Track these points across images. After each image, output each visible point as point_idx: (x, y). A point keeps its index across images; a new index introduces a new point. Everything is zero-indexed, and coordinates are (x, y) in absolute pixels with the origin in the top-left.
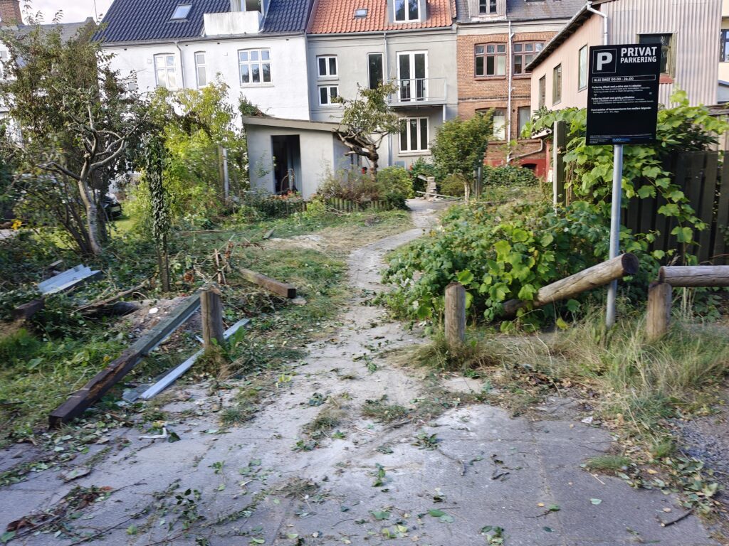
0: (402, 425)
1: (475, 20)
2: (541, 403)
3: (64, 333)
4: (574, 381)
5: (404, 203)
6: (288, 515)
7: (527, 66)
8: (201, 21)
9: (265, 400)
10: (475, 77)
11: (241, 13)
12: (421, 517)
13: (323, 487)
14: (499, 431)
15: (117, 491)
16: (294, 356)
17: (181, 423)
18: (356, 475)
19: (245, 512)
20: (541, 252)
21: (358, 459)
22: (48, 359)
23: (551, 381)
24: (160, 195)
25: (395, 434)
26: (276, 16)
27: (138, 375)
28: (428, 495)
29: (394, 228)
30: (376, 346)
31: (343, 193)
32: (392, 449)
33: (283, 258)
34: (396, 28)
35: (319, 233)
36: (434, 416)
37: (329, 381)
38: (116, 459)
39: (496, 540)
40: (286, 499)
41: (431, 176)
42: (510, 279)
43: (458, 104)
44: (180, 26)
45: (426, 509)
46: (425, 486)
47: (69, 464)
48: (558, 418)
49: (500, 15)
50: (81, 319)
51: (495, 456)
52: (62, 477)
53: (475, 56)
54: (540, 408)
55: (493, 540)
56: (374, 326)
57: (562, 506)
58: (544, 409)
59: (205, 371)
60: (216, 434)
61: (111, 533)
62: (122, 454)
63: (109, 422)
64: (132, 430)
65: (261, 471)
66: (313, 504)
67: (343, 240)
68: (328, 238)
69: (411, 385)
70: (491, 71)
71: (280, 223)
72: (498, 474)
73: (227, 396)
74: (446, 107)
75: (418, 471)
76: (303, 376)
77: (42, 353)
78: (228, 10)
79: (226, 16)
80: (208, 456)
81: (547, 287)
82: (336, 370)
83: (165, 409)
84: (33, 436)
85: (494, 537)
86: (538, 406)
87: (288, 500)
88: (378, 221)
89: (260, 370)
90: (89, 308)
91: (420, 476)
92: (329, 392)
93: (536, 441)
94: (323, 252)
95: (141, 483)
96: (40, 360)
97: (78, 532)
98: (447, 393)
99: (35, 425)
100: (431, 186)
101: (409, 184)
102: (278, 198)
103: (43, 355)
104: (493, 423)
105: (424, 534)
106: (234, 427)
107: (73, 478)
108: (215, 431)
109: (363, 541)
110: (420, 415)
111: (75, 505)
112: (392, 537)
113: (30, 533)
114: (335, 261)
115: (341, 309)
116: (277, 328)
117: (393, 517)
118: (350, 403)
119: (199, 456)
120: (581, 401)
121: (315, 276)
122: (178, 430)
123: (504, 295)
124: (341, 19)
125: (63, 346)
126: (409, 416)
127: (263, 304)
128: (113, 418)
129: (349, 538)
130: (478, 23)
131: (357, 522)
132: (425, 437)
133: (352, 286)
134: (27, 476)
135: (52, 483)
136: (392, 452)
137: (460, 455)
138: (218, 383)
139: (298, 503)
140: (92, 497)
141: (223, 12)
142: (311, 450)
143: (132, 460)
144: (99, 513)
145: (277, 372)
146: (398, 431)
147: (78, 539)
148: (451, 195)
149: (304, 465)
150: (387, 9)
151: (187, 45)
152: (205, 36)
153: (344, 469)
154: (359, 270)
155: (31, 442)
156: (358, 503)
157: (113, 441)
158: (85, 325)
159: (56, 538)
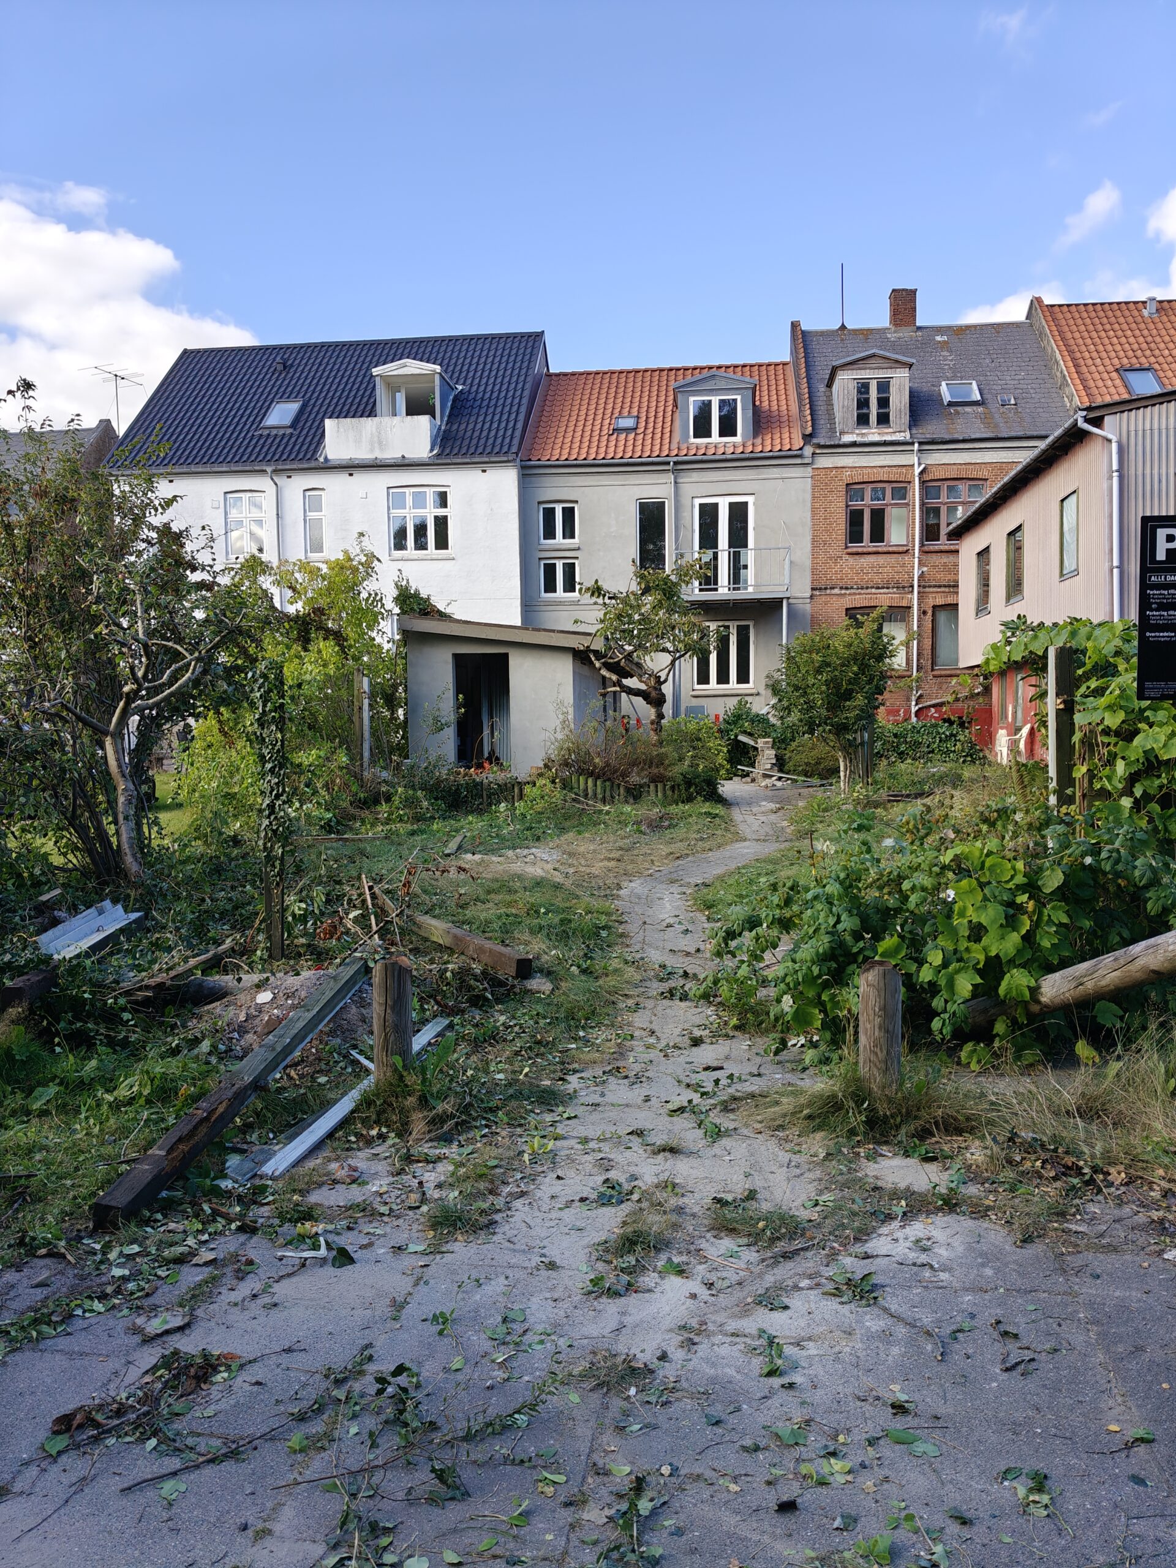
0: (796, 1252)
1: (847, 438)
2: (1074, 1215)
3: (94, 1038)
4: (1132, 1171)
5: (715, 789)
6: (601, 1427)
7: (951, 527)
8: (320, 431)
9: (507, 1190)
10: (847, 547)
11: (396, 419)
12: (872, 1442)
13: (661, 1373)
14: (997, 1271)
15: (250, 1362)
16: (549, 1099)
17: (349, 1228)
18: (724, 1350)
19: (516, 1416)
20: (1041, 905)
21: (720, 1318)
22: (67, 1088)
23: (1086, 1170)
24: (280, 769)
25: (785, 1271)
26: (463, 427)
27: (247, 1128)
28: (878, 1398)
29: (702, 839)
30: (709, 1087)
31: (595, 767)
32: (786, 1301)
33: (492, 896)
34: (693, 452)
35: (551, 845)
36: (858, 1236)
37: (628, 1153)
38: (235, 1296)
39: (1036, 1498)
40: (591, 1394)
41: (764, 737)
42: (982, 957)
43: (812, 597)
44: (278, 440)
45: (879, 1428)
46: (868, 1381)
47: (146, 1302)
48: (1113, 1249)
49: (897, 431)
50: (124, 1009)
51: (998, 1322)
52: (137, 1330)
53: (847, 506)
54: (1074, 1227)
55: (1031, 1498)
56: (696, 1042)
57: (1159, 1434)
58: (1080, 1229)
59: (378, 1122)
60: (424, 1253)
61: (255, 1448)
62: (245, 1288)
63: (209, 1222)
64: (255, 1239)
65: (530, 1333)
66: (648, 1406)
67: (602, 860)
68: (571, 854)
69: (798, 1171)
70: (878, 534)
71: (472, 824)
72: (1012, 1361)
73: (431, 1177)
74: (789, 604)
75: (848, 1349)
76: (572, 1142)
77: (55, 1077)
78: (372, 413)
79: (368, 425)
80: (417, 1297)
81: (1057, 975)
82: (639, 1133)
83: (314, 1198)
84: (63, 1243)
85: (1031, 1490)
86: (1067, 1221)
87: (596, 1396)
88: (666, 823)
89: (487, 1126)
90: (140, 989)
91: (854, 1360)
92: (634, 1177)
93: (1077, 1295)
94: (568, 883)
95: (295, 1347)
96: (53, 1089)
97: (190, 1441)
98: (876, 1189)
99: (64, 1221)
100: (767, 757)
101: (719, 751)
102: (466, 775)
103: (57, 1081)
104: (982, 1254)
105: (886, 1479)
106: (456, 1240)
107: (159, 1332)
108: (421, 1248)
109: (764, 1486)
110: (830, 1233)
111: (175, 1388)
112: (822, 1483)
113: (96, 1440)
114: (596, 904)
115: (622, 1005)
116: (505, 1040)
117: (815, 1441)
118: (681, 1201)
119: (400, 1299)
120: (1156, 1215)
121: (563, 934)
122: (348, 1241)
123: (970, 988)
124: (587, 434)
125: (94, 1063)
126: (808, 1234)
127: (470, 988)
128: (215, 1213)
129: (735, 1479)
130: (854, 444)
131: (745, 1449)
132: (850, 1280)
133: (638, 956)
134: (68, 1325)
135: (119, 1341)
136: (786, 1308)
137: (926, 1319)
138: (408, 1150)
139: (617, 1403)
140: (206, 1373)
141: (361, 416)
142: (621, 1295)
143: (266, 1299)
144: (223, 1405)
145: (519, 1130)
146: (790, 1265)
147: (193, 1456)
148: (806, 776)
149: (613, 1325)
150: (677, 415)
151: (289, 477)
152: (326, 459)
153: (696, 1339)
154: (645, 923)
155: (63, 1256)
156: (738, 1410)
157: (224, 1260)
158: (132, 1023)
159: (150, 1452)
